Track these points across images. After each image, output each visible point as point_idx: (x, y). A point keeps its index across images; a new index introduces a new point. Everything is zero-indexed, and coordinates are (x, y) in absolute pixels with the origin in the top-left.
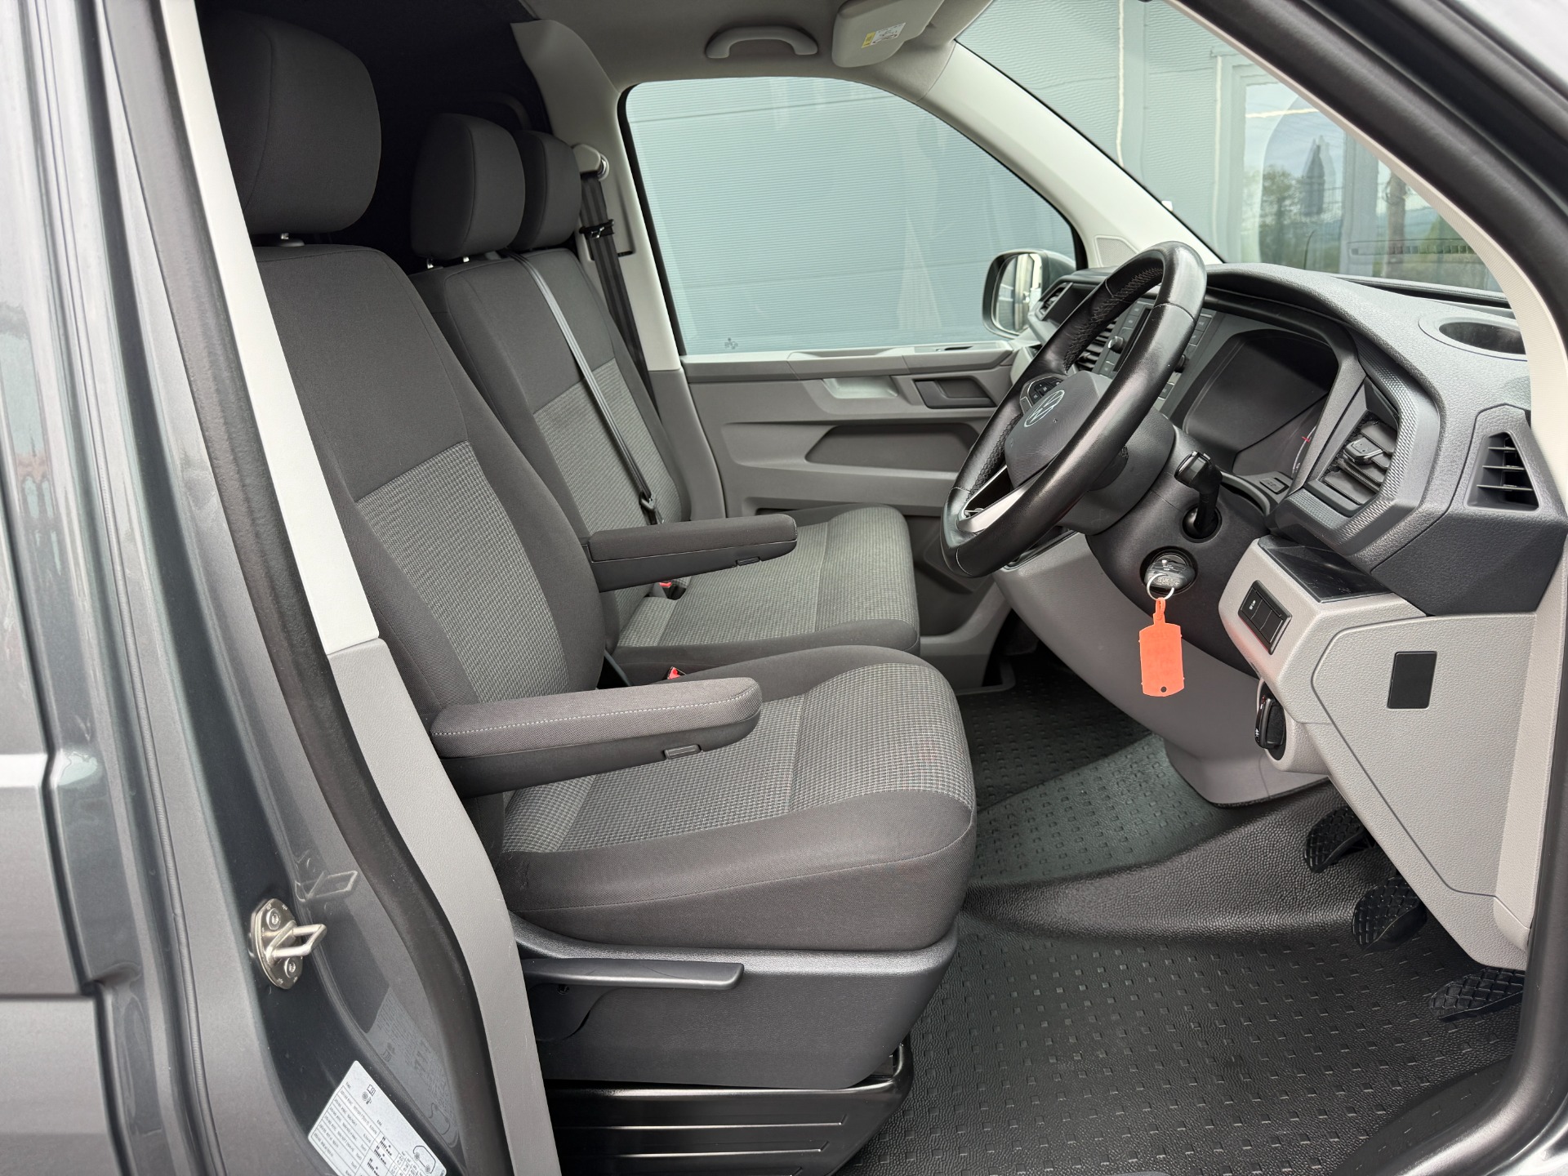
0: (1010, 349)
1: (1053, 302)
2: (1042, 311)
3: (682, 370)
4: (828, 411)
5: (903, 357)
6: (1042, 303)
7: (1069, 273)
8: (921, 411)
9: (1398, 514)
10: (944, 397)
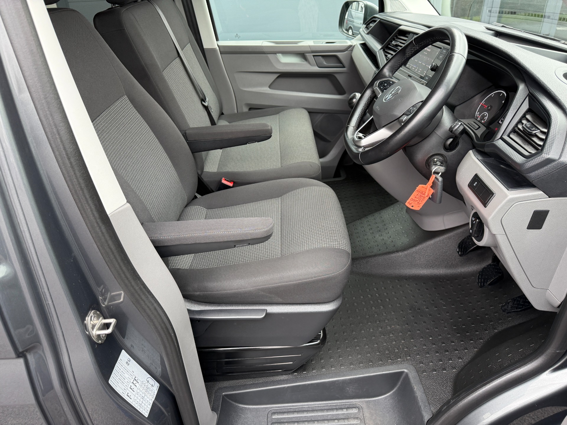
0: (352, 44)
1: (371, 27)
2: (366, 29)
3: (218, 48)
4: (278, 68)
5: (309, 46)
6: (365, 26)
7: (377, 14)
8: (315, 69)
9: (549, 161)
10: (325, 63)
